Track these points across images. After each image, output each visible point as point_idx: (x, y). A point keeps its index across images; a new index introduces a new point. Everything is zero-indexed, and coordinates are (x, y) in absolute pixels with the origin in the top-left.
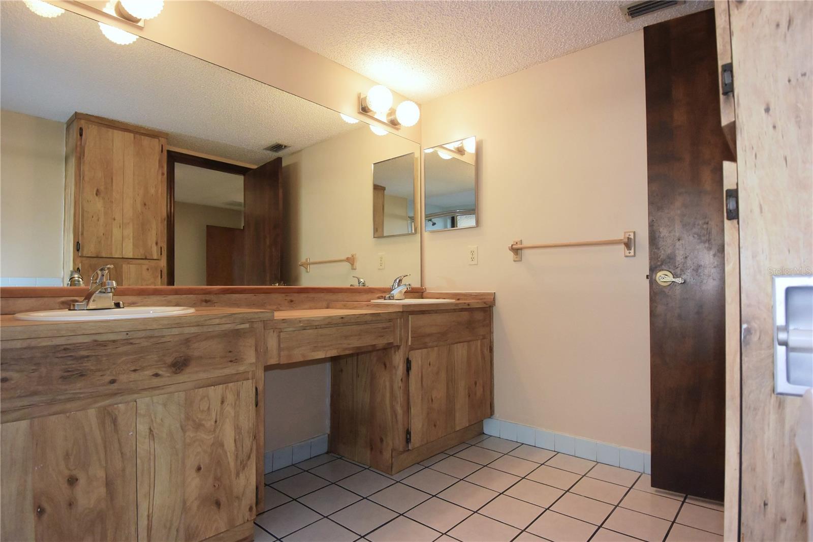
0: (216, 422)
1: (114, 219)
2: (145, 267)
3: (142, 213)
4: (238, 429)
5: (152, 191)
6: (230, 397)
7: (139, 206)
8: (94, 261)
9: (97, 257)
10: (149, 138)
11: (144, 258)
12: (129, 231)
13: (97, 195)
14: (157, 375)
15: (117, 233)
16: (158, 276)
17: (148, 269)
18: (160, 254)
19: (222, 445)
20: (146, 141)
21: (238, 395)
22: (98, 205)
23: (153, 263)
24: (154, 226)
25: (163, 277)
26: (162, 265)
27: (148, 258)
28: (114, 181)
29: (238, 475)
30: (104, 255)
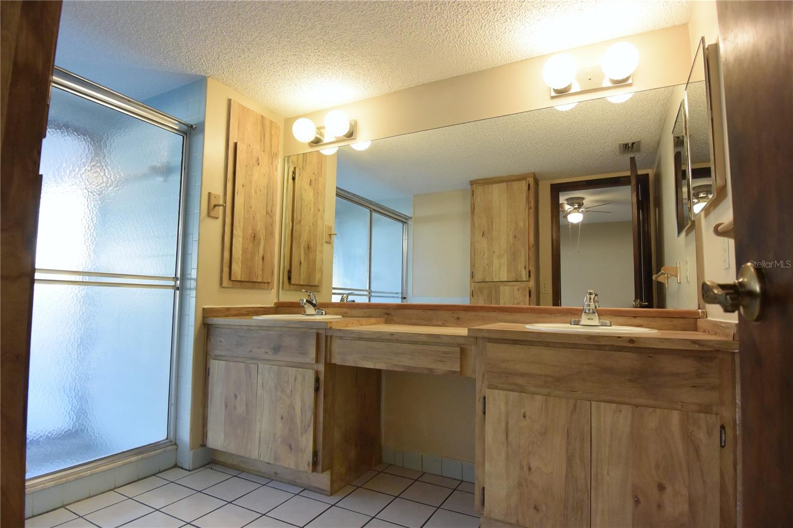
0: (291, 391)
1: (494, 252)
2: (516, 288)
3: (514, 244)
4: (303, 401)
5: (521, 224)
6: (299, 378)
7: (511, 239)
8: (482, 285)
9: (484, 282)
10: (517, 182)
11: (515, 280)
12: (504, 260)
13: (483, 236)
14: (266, 353)
15: (496, 262)
16: (526, 295)
17: (518, 290)
18: (528, 276)
19: (294, 409)
20: (516, 185)
21: (304, 378)
22: (484, 243)
23: (523, 284)
24: (523, 254)
25: (532, 296)
26: (531, 286)
27: (518, 280)
28: (494, 223)
29: (302, 434)
30: (487, 280)
